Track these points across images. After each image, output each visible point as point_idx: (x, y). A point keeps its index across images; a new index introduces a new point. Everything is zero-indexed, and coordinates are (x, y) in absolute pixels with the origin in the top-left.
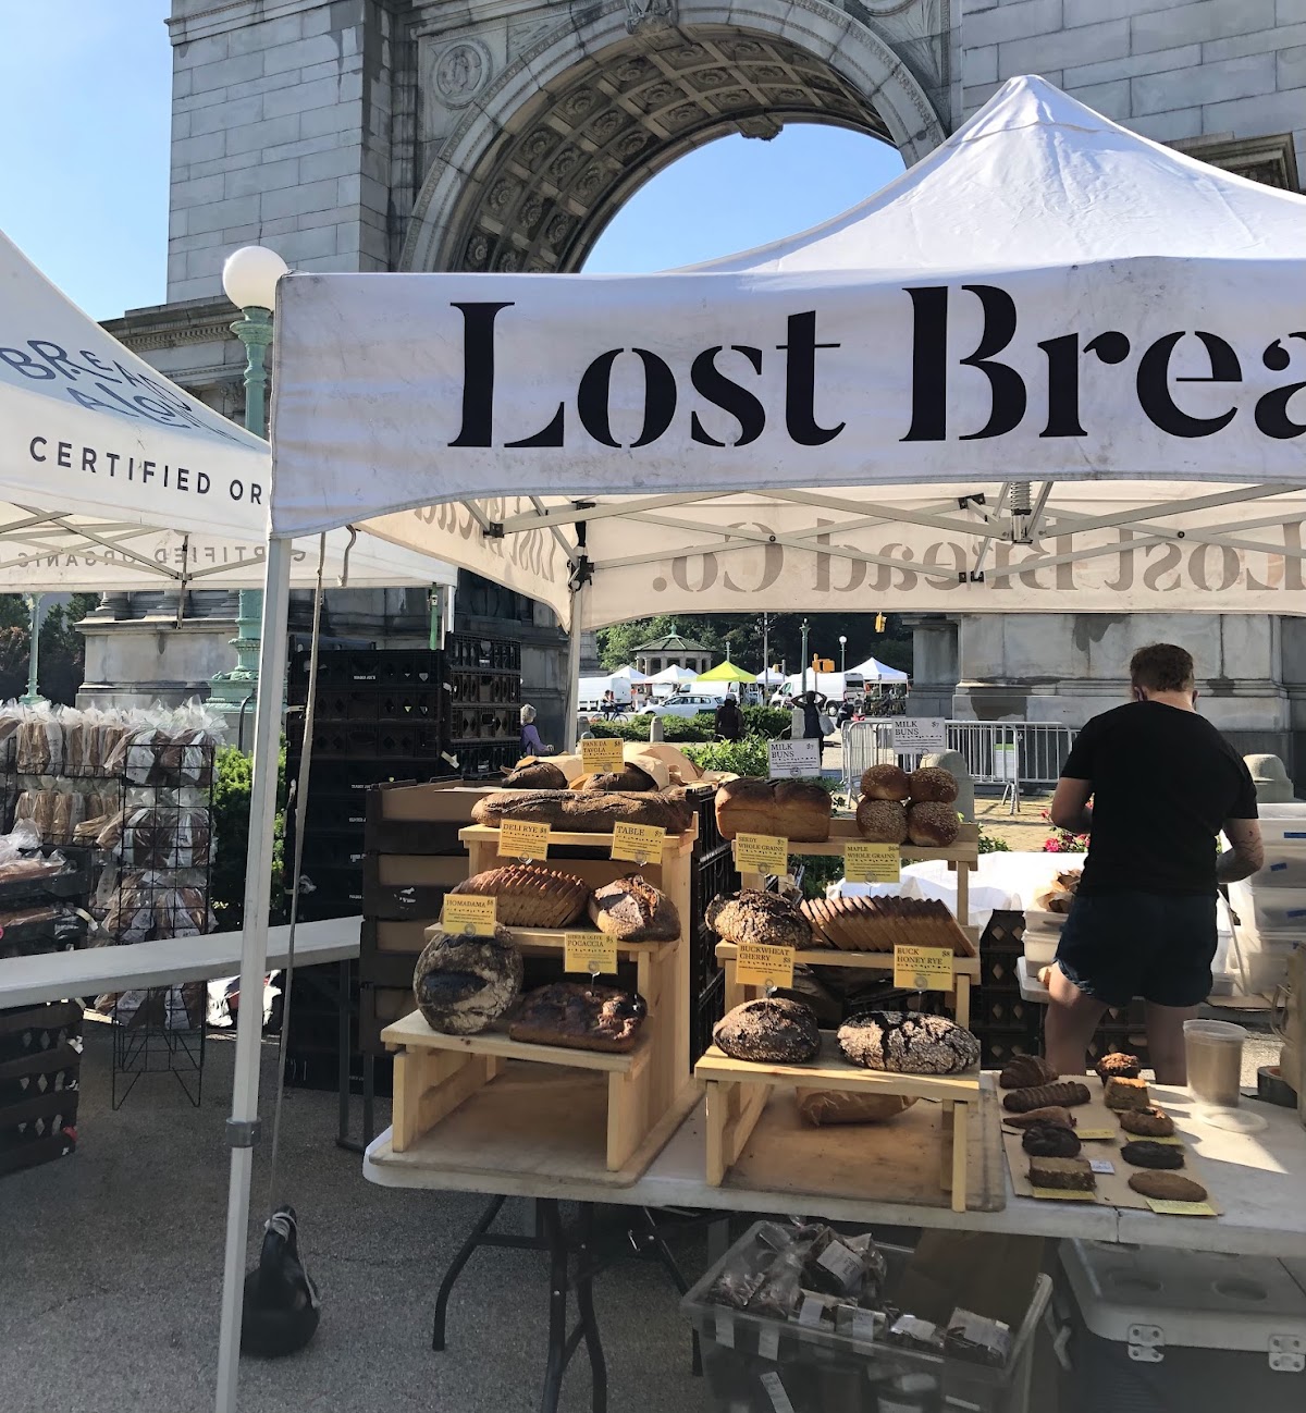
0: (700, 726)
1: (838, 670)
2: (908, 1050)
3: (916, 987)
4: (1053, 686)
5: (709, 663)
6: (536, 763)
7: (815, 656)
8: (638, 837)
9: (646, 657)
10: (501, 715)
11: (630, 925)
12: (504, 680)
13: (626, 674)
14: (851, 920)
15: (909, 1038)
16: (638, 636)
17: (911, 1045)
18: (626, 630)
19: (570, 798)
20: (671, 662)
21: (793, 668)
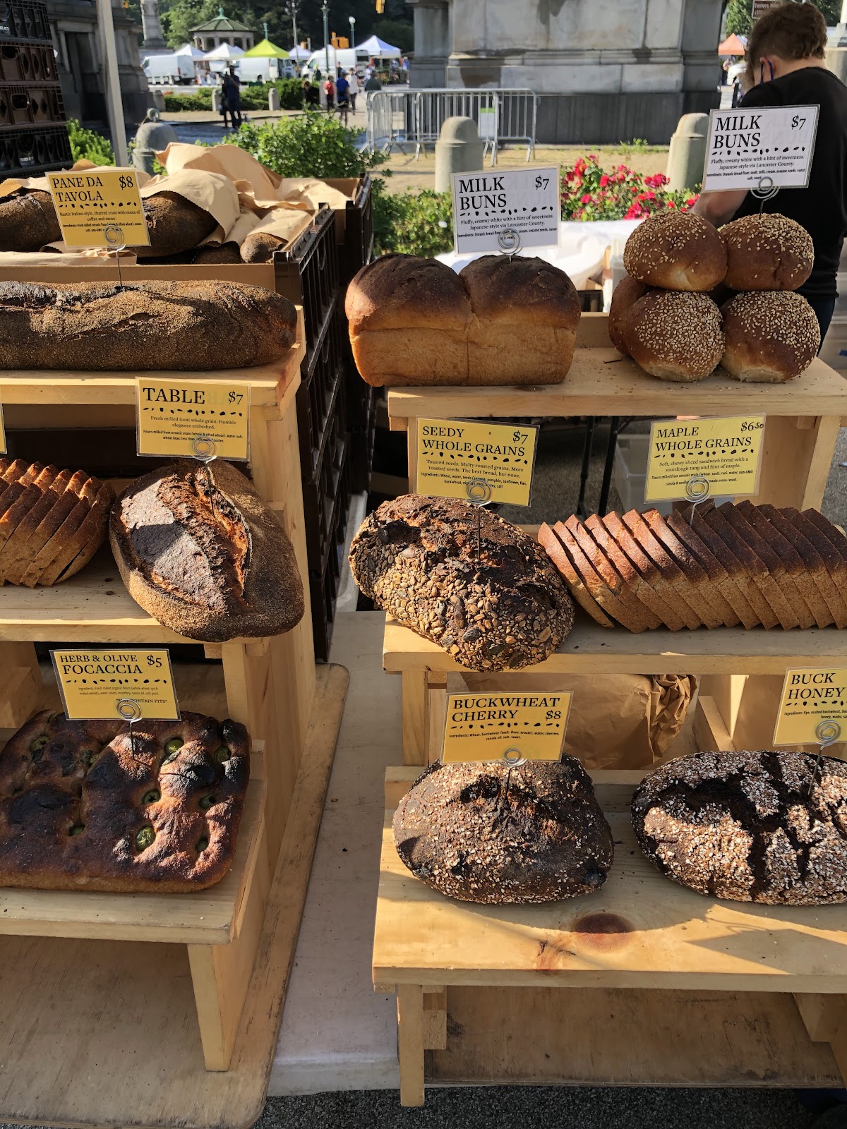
0: (251, 97)
1: (350, 47)
2: (805, 875)
3: (817, 741)
4: (520, 57)
5: (252, 42)
6: (23, 191)
7: (334, 34)
8: (194, 407)
9: (203, 37)
10: (38, 97)
11: (195, 610)
12: (33, 52)
13: (186, 50)
14: (661, 585)
15: (806, 847)
16: (194, 18)
17: (811, 865)
18: (183, 13)
19: (47, 301)
20: (222, 41)
21: (317, 44)
